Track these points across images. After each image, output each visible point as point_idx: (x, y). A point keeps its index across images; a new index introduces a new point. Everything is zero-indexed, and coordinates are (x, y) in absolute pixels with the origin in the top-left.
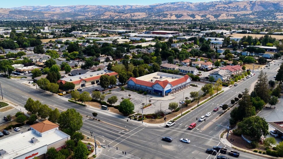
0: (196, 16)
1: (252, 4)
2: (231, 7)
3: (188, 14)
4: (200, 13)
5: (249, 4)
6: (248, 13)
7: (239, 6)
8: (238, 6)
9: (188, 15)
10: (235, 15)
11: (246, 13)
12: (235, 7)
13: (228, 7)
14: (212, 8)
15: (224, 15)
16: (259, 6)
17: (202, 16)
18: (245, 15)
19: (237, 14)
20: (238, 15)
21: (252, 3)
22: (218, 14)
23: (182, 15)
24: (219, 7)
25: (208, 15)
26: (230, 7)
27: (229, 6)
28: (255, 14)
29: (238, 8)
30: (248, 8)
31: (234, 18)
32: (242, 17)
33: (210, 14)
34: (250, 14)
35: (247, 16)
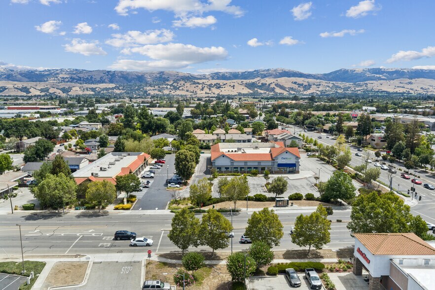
0: (31, 90)
1: (111, 75)
2: (82, 79)
3: (15, 86)
4: (36, 85)
5: (107, 75)
6: (111, 87)
7: (93, 77)
9: (17, 88)
10: (93, 89)
11: (108, 87)
12: (88, 78)
13: (77, 78)
14: (53, 79)
15: (78, 88)
16: (120, 78)
17: (42, 90)
18: (107, 89)
19: (96, 88)
20: (97, 89)
21: (111, 73)
22: (67, 87)
23: (6, 89)
24: (63, 78)
25: (52, 89)
26: (80, 78)
27: (78, 77)
28: (120, 88)
29: (93, 79)
30: (106, 81)
31: (93, 93)
32: (105, 92)
33: (54, 88)
34: (113, 89)
35: (110, 91)
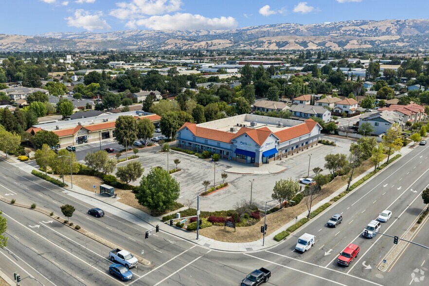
0: (309, 44)
1: (400, 25)
2: (365, 31)
3: (297, 41)
4: (315, 39)
5: (395, 25)
6: (394, 39)
7: (378, 28)
8: (376, 29)
9: (297, 43)
10: (372, 42)
11: (390, 39)
12: (372, 30)
13: (360, 30)
14: (335, 32)
15: (355, 42)
16: (411, 28)
17: (319, 45)
18: (388, 42)
19: (376, 41)
20: (376, 43)
21: (400, 23)
22: (344, 40)
23: (288, 43)
24: (346, 31)
25: (329, 42)
26: (363, 30)
27: (362, 29)
28: (405, 40)
29: (377, 31)
30: (393, 32)
31: (370, 46)
32: (384, 45)
33: (331, 41)
34: (396, 41)
35: (391, 44)
